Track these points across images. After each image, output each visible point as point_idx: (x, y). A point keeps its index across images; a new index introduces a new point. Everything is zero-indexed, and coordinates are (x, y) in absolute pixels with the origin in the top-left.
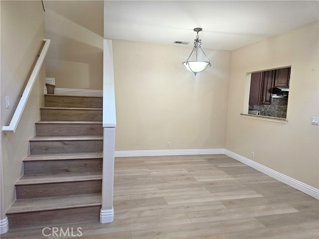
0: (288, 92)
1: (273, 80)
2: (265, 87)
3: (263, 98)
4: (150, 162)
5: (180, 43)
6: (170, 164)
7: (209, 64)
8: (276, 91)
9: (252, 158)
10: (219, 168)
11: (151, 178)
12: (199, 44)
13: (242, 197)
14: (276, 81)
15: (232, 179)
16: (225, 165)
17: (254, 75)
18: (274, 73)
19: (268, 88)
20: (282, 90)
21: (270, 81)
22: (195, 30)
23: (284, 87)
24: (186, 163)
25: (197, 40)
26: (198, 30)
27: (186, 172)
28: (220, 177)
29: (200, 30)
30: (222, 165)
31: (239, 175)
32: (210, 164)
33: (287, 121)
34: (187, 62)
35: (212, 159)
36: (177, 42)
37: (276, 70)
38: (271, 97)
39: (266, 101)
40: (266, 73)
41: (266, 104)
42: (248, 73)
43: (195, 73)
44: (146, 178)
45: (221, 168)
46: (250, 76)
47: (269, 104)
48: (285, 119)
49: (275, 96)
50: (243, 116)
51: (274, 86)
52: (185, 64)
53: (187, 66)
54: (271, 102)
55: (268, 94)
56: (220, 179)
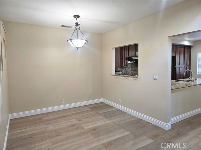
0: (138, 59)
1: (128, 52)
2: (123, 57)
3: (123, 64)
4: (48, 118)
5: (66, 26)
6: (64, 117)
7: (87, 41)
8: (129, 59)
9: (120, 104)
10: (99, 114)
11: (47, 134)
12: (78, 27)
13: (117, 137)
14: (129, 53)
15: (109, 122)
16: (104, 111)
17: (117, 49)
18: (128, 48)
19: (125, 57)
20: (133, 58)
21: (126, 52)
22: (75, 16)
23: (134, 56)
24: (76, 113)
25: (77, 24)
26: (77, 17)
27: (76, 121)
28: (101, 122)
29: (78, 17)
30: (101, 112)
31: (113, 118)
32: (93, 112)
33: (139, 78)
34: (71, 40)
35: (95, 107)
36: (63, 26)
37: (128, 46)
38: (127, 63)
39: (124, 65)
40: (123, 48)
41: (125, 67)
42: (113, 48)
43: (78, 48)
44: (42, 135)
45: (101, 113)
46: (114, 50)
47: (127, 67)
48: (137, 77)
49: (129, 62)
50: (112, 76)
51: (128, 56)
52: (69, 41)
53: (71, 43)
54: (127, 66)
55: (126, 61)
56: (101, 124)
